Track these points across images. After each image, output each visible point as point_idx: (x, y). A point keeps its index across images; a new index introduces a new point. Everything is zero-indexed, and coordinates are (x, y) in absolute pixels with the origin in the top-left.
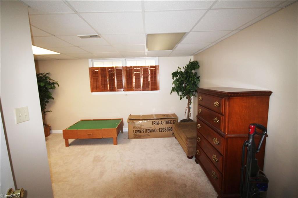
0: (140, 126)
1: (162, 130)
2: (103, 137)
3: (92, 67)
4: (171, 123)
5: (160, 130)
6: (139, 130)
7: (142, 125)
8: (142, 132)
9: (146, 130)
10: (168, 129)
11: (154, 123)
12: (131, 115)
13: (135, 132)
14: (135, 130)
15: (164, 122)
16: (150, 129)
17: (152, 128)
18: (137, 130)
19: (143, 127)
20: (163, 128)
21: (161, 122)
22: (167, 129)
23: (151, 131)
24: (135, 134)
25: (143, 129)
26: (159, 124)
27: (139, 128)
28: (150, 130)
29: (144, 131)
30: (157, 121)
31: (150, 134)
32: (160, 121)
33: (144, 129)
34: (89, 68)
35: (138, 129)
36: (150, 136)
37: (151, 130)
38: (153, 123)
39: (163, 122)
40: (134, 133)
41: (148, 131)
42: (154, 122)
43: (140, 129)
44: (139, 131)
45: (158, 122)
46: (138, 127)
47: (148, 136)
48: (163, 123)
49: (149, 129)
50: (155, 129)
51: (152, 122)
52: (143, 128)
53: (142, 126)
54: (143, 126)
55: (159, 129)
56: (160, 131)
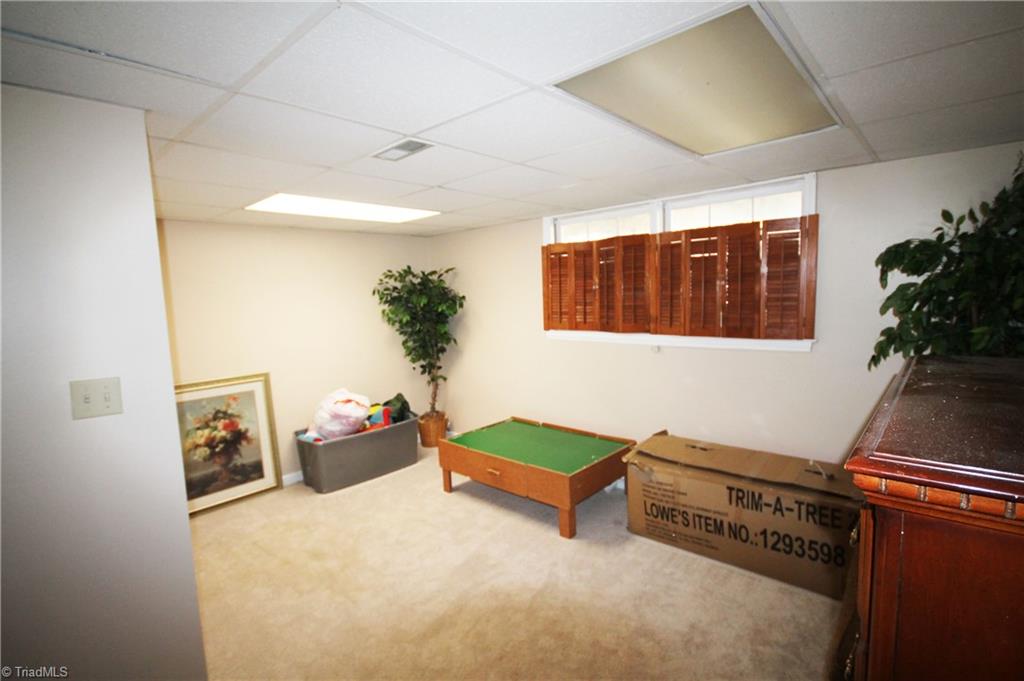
0: (673, 492)
1: (780, 545)
2: (531, 496)
3: (552, 242)
4: (837, 522)
5: (771, 540)
6: (667, 506)
7: (682, 490)
8: (680, 519)
9: (700, 517)
10: (818, 547)
11: (737, 496)
12: (664, 433)
13: (649, 511)
14: (649, 502)
15: (796, 507)
16: (719, 518)
17: (726, 515)
18: (656, 502)
19: (682, 499)
20: (786, 536)
21: (778, 500)
22: (810, 548)
23: (719, 528)
24: (651, 518)
25: (682, 509)
26: (765, 509)
27: (664, 499)
28: (715, 520)
29: (690, 518)
30: (757, 489)
31: (714, 538)
32: (769, 494)
33: (691, 512)
34: (543, 248)
35: (661, 501)
36: (716, 549)
37: (722, 522)
38: (734, 493)
39: (784, 506)
40: (648, 515)
41: (707, 524)
42: (739, 490)
43: (671, 506)
44: (666, 513)
45: (760, 496)
46: (664, 496)
47: (707, 546)
48: (791, 510)
49: (713, 516)
50: (742, 527)
51: (730, 489)
52: (684, 506)
53: (679, 493)
54: (685, 494)
55: (764, 533)
56: (770, 544)
